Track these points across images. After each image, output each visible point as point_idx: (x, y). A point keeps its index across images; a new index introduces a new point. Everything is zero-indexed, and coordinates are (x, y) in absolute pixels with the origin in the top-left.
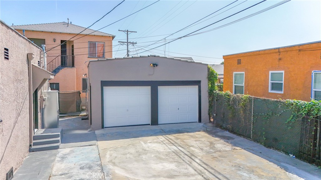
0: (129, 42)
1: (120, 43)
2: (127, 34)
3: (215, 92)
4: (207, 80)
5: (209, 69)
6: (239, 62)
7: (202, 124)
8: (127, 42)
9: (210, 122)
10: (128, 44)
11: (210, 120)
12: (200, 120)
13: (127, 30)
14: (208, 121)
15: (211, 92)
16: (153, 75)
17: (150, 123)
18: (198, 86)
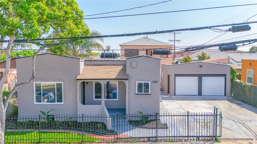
1: (170, 41)
2: (175, 35)
3: (234, 80)
4: (230, 74)
5: (231, 68)
6: (250, 64)
7: (227, 97)
8: (175, 40)
9: (231, 96)
11: (231, 95)
12: (225, 95)
14: (230, 95)
15: (232, 80)
16: (199, 71)
17: (198, 95)
18: (224, 77)
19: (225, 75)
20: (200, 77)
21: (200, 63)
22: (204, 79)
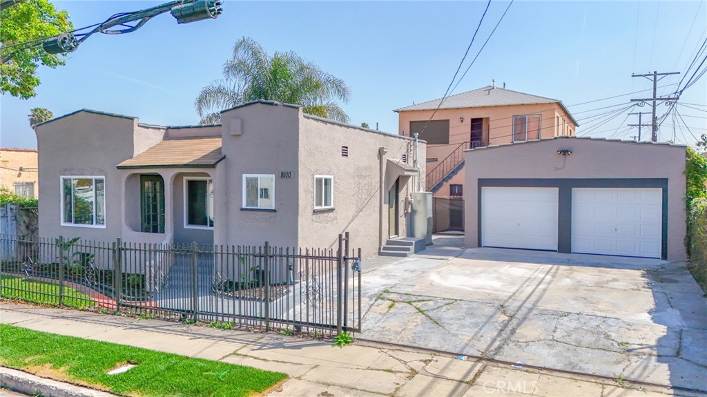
0: (658, 97)
1: (636, 102)
2: (655, 80)
4: (684, 177)
5: (688, 156)
8: (655, 99)
10: (654, 103)
12: (664, 256)
13: (655, 72)
14: (684, 258)
16: (561, 169)
17: (557, 249)
18: (661, 189)
19: (662, 183)
20: (566, 187)
21: (565, 140)
22: (581, 197)
